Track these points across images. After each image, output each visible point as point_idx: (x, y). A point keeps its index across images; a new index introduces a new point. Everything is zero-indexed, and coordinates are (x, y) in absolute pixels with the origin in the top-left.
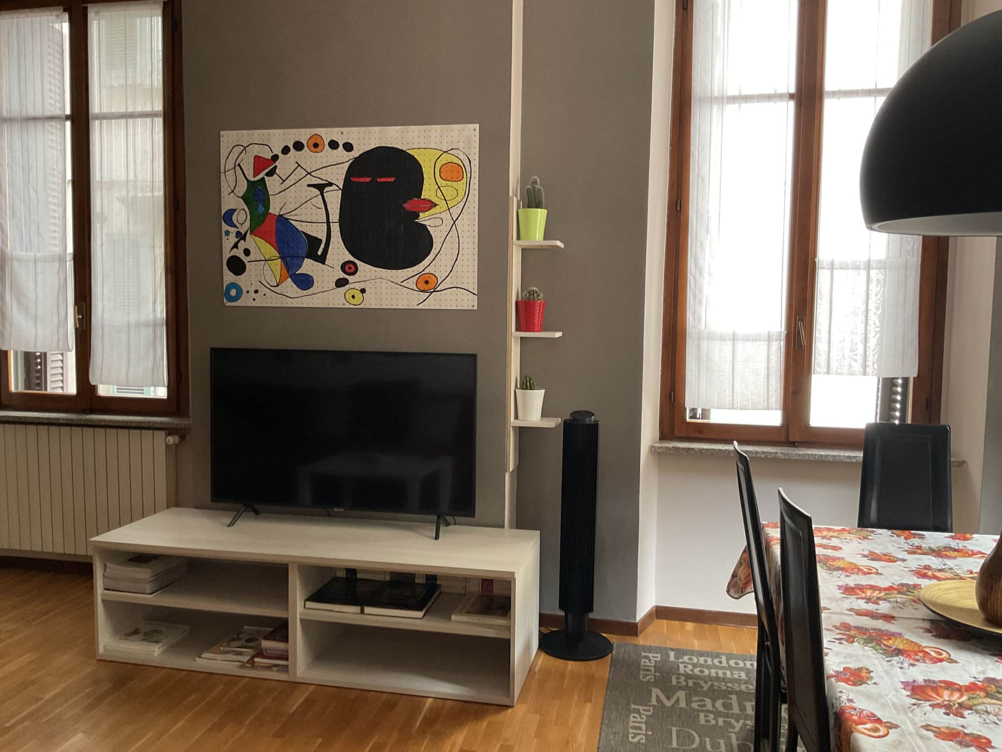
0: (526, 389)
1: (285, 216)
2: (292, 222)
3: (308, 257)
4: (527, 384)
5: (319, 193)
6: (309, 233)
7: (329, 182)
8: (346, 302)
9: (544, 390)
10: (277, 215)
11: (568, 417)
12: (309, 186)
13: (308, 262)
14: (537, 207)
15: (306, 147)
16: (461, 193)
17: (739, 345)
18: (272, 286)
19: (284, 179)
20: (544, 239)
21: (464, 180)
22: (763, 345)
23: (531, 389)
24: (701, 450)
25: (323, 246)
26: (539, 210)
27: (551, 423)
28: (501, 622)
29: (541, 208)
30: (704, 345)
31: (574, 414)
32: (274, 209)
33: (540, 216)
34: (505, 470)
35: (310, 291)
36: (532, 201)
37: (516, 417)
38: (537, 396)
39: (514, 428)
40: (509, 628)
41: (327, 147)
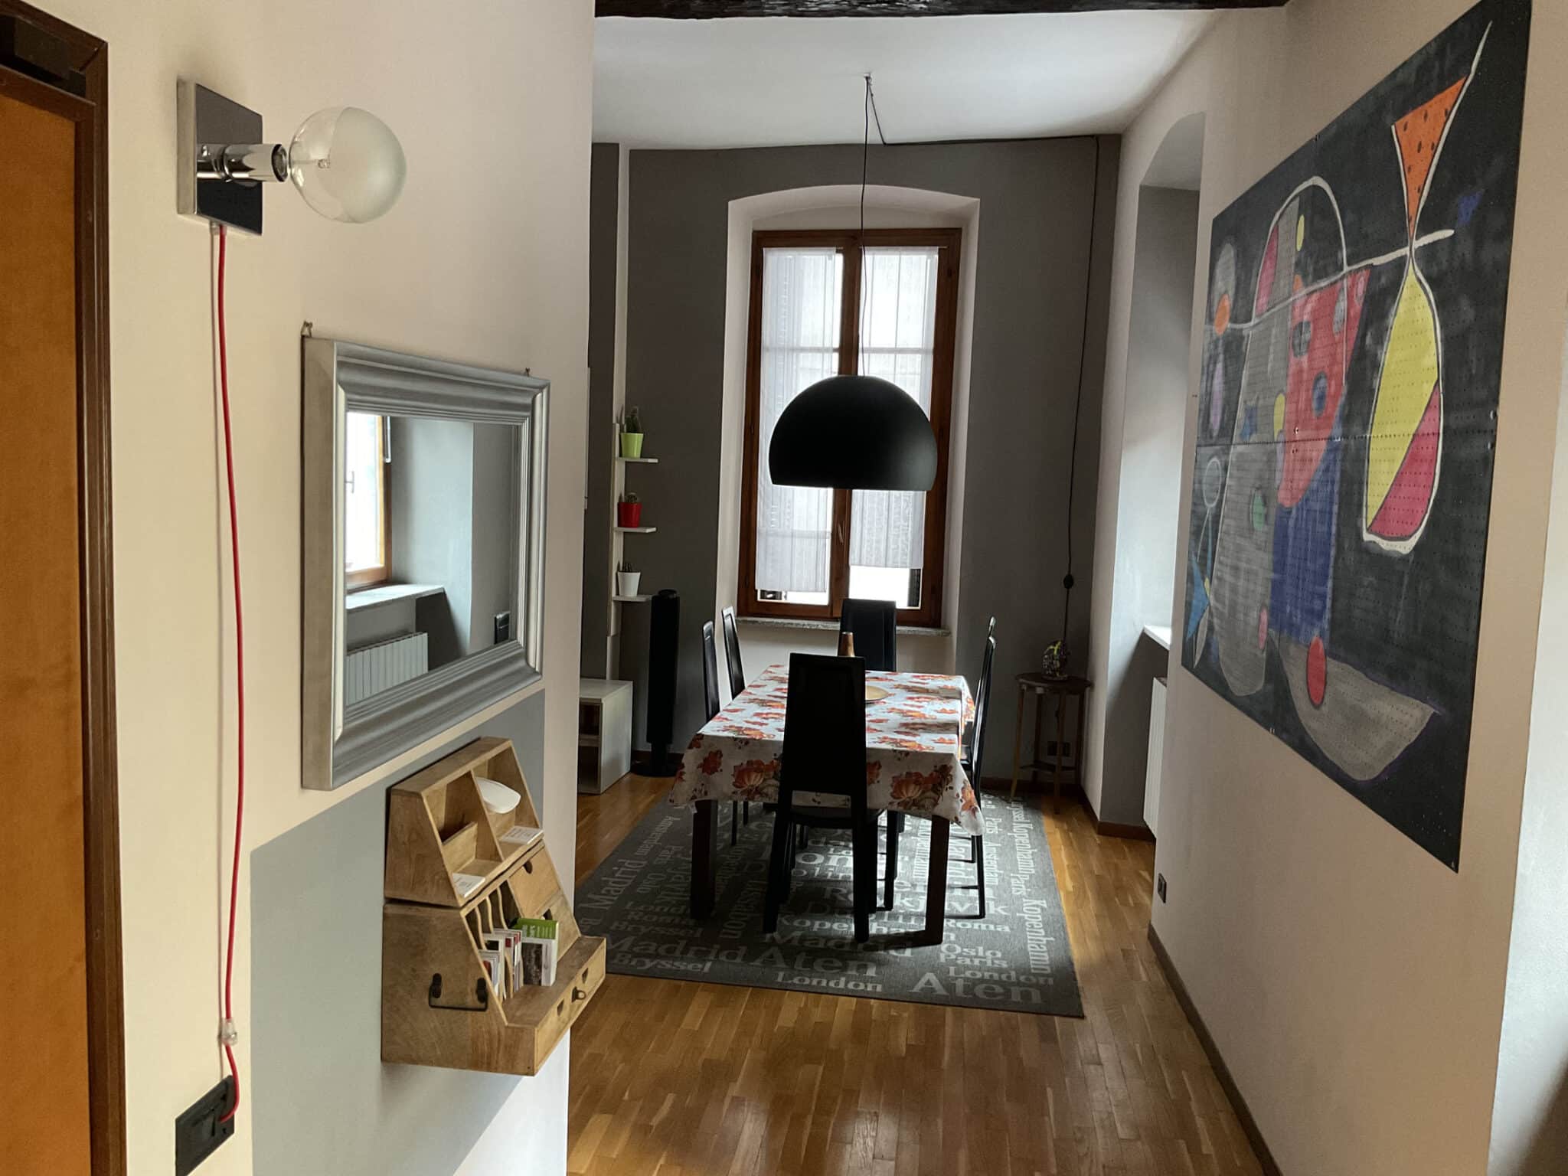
0: (626, 572)
4: (627, 568)
9: (639, 574)
11: (656, 594)
14: (635, 432)
17: (797, 541)
20: (641, 457)
22: (814, 542)
23: (629, 572)
24: (763, 623)
26: (636, 434)
27: (642, 599)
28: (594, 737)
29: (638, 432)
30: (771, 539)
31: (660, 592)
33: (637, 439)
34: (608, 634)
36: (633, 428)
37: (618, 594)
38: (634, 578)
39: (615, 601)
40: (599, 741)
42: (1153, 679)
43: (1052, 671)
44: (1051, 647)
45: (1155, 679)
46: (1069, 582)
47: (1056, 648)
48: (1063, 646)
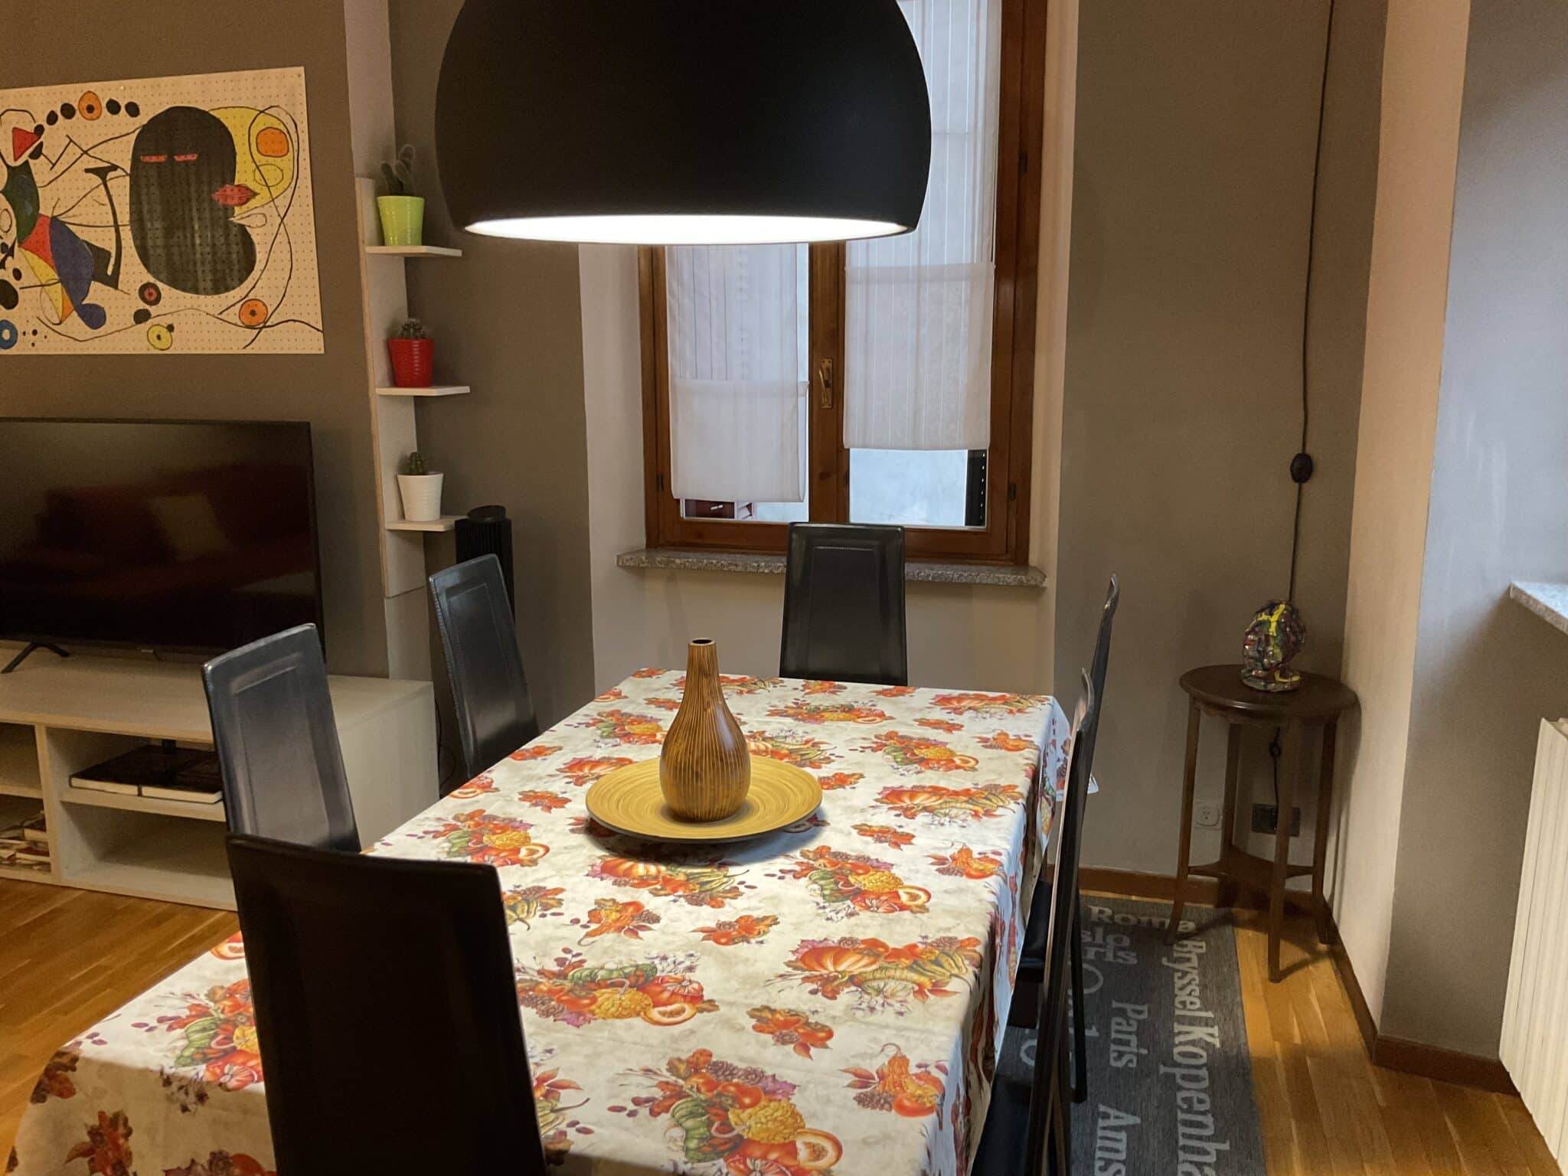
0: (412, 474)
1: (61, 218)
2: (71, 227)
3: (96, 280)
5: (100, 181)
6: (93, 242)
7: (113, 165)
8: (151, 347)
9: (440, 476)
10: (50, 215)
12: (87, 171)
13: (96, 287)
14: (405, 195)
15: (78, 112)
16: (288, 174)
18: (54, 324)
19: (54, 162)
20: (421, 244)
21: (290, 154)
23: (420, 473)
25: (112, 261)
27: (445, 526)
29: (412, 195)
31: (473, 512)
32: (46, 210)
34: (383, 594)
35: (102, 330)
37: (398, 517)
38: (432, 484)
39: (396, 532)
41: (105, 111)
42: (1540, 721)
43: (1265, 669)
44: (1264, 617)
45: (1543, 720)
46: (1303, 469)
47: (1274, 619)
48: (1292, 613)
